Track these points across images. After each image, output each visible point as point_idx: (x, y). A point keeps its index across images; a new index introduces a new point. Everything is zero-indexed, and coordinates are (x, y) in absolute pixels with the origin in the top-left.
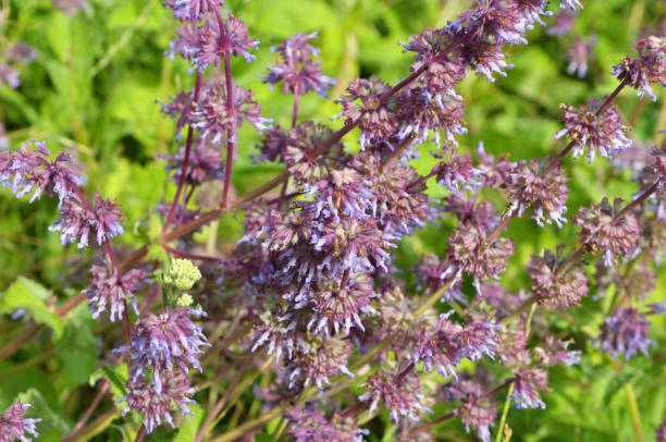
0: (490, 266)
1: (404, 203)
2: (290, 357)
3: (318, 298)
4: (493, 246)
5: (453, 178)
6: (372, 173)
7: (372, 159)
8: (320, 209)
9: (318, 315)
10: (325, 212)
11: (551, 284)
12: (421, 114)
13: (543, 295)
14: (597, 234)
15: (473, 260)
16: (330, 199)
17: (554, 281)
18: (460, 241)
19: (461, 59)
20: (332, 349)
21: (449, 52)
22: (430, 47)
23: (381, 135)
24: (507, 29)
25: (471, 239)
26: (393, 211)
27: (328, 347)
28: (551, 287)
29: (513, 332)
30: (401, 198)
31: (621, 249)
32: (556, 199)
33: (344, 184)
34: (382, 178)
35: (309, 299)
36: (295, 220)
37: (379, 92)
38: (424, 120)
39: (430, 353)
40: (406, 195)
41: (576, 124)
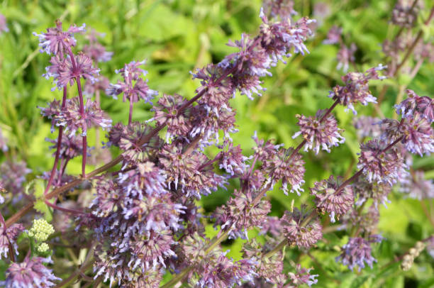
0: (254, 220)
1: (197, 179)
2: (119, 284)
3: (134, 246)
4: (257, 206)
5: (228, 163)
6: (174, 159)
7: (175, 149)
8: (129, 189)
9: (135, 257)
10: (133, 192)
11: (296, 232)
12: (206, 121)
13: (291, 240)
14: (325, 201)
15: (243, 217)
16: (136, 183)
17: (299, 230)
18: (234, 204)
19: (230, 84)
20: (148, 277)
21: (221, 79)
22: (210, 76)
23: (180, 133)
24: (257, 67)
25: (242, 203)
26: (190, 184)
27: (145, 276)
28: (297, 235)
29: (274, 262)
30: (195, 175)
31: (342, 211)
32: (296, 177)
33: (146, 173)
34: (181, 162)
35: (129, 246)
36: (114, 197)
37: (179, 104)
38: (208, 124)
39: (211, 281)
40: (199, 173)
41: (307, 128)
